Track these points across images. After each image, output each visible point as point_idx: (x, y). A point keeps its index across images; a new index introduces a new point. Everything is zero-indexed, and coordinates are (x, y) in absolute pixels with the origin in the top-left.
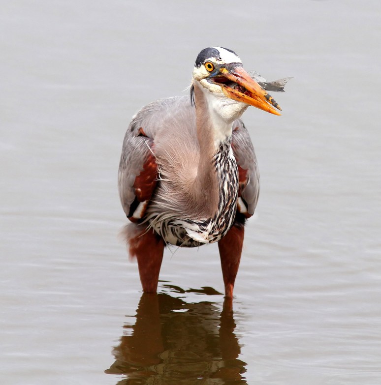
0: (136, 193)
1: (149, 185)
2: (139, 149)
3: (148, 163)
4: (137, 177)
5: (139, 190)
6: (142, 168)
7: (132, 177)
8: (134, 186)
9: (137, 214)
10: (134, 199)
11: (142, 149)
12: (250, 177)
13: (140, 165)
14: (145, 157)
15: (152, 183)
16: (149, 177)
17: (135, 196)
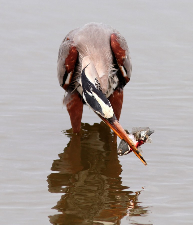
0: (66, 68)
1: (73, 61)
2: (67, 44)
3: (71, 50)
4: (66, 59)
5: (68, 65)
6: (68, 53)
7: (64, 59)
8: (65, 64)
9: (67, 82)
10: (65, 72)
11: (68, 44)
12: (127, 55)
13: (67, 52)
14: (70, 47)
15: (74, 60)
16: (72, 57)
17: (65, 70)
